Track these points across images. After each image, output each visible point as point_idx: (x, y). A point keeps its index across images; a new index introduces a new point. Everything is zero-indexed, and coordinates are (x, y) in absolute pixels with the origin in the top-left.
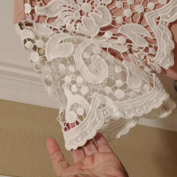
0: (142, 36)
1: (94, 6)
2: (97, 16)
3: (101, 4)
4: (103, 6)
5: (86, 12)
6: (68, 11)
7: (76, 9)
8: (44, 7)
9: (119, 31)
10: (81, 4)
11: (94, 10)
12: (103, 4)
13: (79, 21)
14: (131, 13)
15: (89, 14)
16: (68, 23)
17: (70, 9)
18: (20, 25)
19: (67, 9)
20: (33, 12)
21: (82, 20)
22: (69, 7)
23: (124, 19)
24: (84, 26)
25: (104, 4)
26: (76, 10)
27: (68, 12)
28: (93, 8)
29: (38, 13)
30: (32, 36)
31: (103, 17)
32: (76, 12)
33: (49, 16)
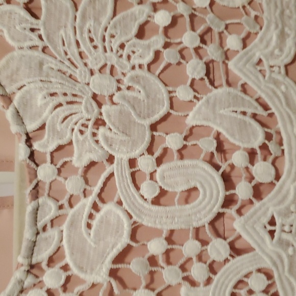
0: (244, 113)
1: (120, 76)
2: (135, 98)
3: (133, 68)
4: (138, 71)
5: (106, 94)
6: (64, 104)
7: (83, 96)
10: (87, 81)
11: (123, 84)
12: (137, 67)
13: (99, 123)
15: (115, 99)
16: (76, 136)
17: (69, 98)
19: (61, 99)
21: (105, 117)
22: (65, 94)
24: (114, 130)
25: (140, 66)
26: (81, 97)
27: (65, 107)
28: (118, 81)
31: (148, 96)
32: (86, 103)
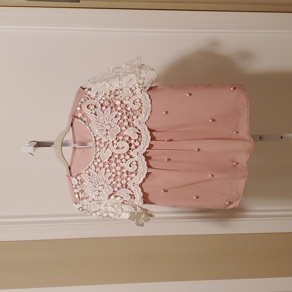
8: (83, 193)
9: (117, 195)
14: (121, 184)
18: (75, 203)
20: (79, 197)
23: (118, 188)
29: (81, 197)
30: (81, 206)
33: (86, 196)
